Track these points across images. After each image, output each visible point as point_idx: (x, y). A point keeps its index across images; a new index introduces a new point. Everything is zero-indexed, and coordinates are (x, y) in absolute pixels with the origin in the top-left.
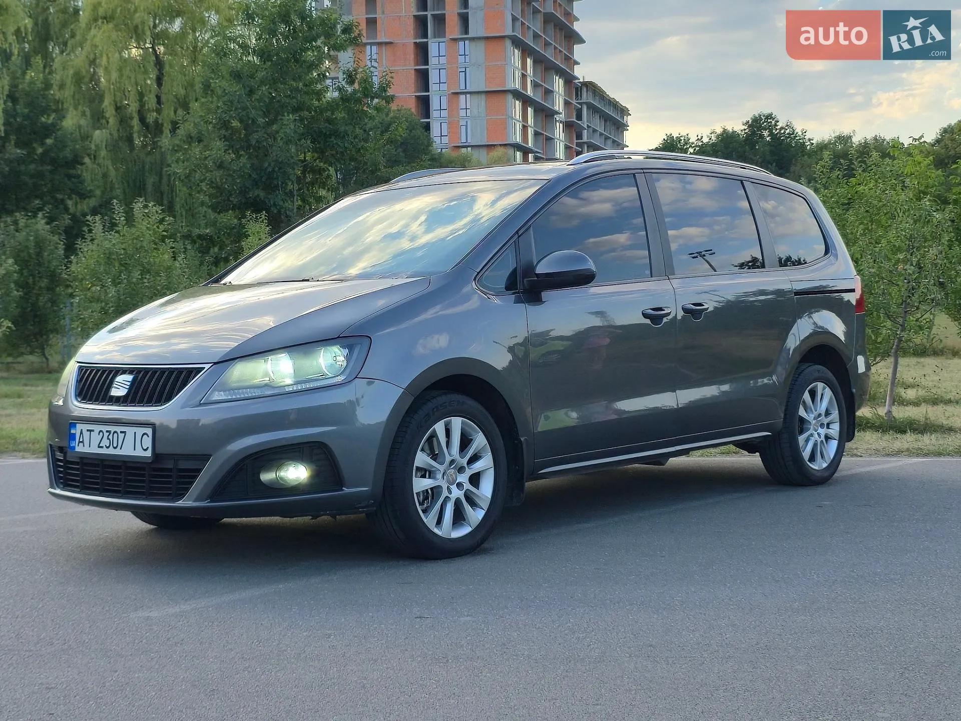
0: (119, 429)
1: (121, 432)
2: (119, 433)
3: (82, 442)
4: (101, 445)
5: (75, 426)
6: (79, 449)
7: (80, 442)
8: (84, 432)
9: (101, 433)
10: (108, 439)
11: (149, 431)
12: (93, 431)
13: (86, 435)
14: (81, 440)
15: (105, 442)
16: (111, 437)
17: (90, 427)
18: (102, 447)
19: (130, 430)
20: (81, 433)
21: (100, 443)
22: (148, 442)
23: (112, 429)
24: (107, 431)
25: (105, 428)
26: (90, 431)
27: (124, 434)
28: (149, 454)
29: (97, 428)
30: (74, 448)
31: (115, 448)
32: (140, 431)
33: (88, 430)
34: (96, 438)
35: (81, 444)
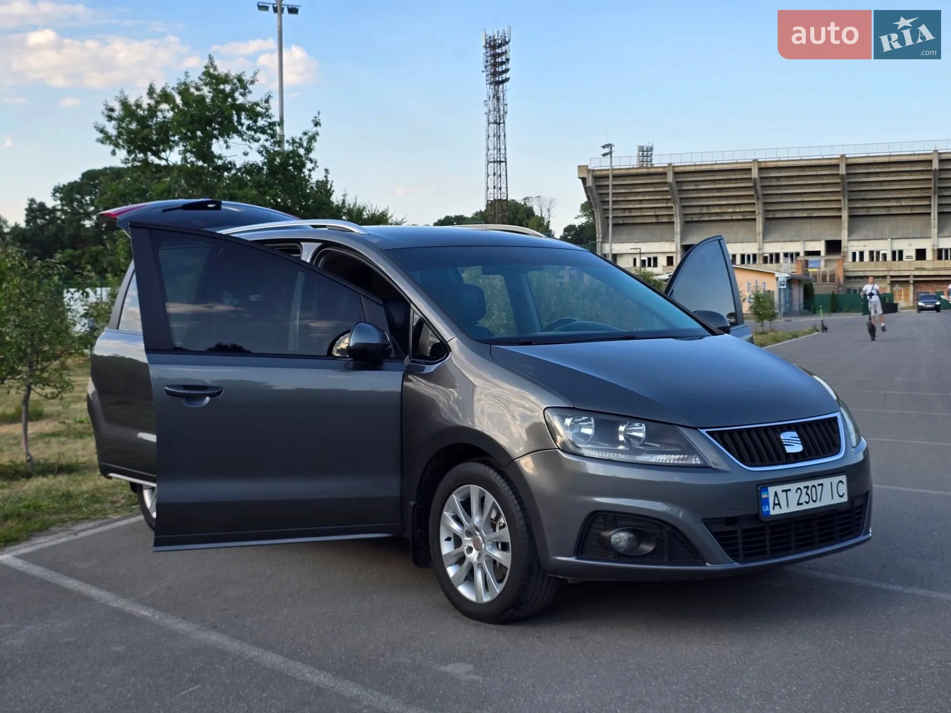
0: (816, 482)
1: (819, 485)
2: (816, 486)
3: (779, 504)
4: (800, 502)
5: (767, 491)
6: (775, 511)
7: (775, 504)
8: (780, 494)
9: (799, 491)
10: (807, 494)
11: (843, 478)
12: (789, 490)
13: (782, 497)
14: (777, 502)
15: (805, 498)
16: (809, 492)
17: (786, 487)
18: (802, 504)
19: (826, 481)
20: (776, 494)
21: (798, 501)
22: (843, 489)
23: (810, 483)
24: (805, 487)
25: (802, 485)
26: (786, 491)
27: (821, 487)
28: (845, 499)
29: (793, 486)
30: (769, 512)
31: (814, 501)
32: (835, 480)
33: (783, 491)
34: (793, 497)
35: (778, 506)
